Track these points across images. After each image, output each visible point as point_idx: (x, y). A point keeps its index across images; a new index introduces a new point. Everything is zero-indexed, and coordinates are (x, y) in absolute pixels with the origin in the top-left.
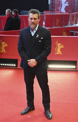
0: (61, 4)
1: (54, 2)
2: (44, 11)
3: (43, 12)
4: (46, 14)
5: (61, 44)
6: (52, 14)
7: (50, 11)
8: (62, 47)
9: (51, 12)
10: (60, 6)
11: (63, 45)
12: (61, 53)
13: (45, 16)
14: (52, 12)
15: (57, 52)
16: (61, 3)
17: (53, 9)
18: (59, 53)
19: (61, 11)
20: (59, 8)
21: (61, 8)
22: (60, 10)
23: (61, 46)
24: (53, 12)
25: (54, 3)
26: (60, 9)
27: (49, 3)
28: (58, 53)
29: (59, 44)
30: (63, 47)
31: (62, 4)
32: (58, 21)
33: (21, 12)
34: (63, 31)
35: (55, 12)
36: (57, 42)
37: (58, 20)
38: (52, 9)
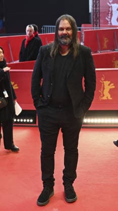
0: (110, 12)
1: (98, 8)
2: (83, 25)
3: (81, 26)
4: (85, 29)
5: (109, 82)
6: (95, 29)
7: (92, 25)
8: (112, 86)
9: (93, 27)
10: (110, 15)
11: (112, 84)
12: (110, 98)
13: (83, 33)
14: (95, 25)
15: (103, 96)
16: (110, 10)
17: (98, 21)
18: (107, 97)
19: (111, 23)
20: (107, 18)
21: (111, 19)
22: (109, 23)
23: (109, 85)
24: (97, 26)
25: (99, 10)
26: (109, 20)
27: (90, 11)
28: (104, 98)
29: (107, 82)
30: (114, 87)
31: (112, 11)
32: (106, 41)
33: (42, 29)
34: (114, 59)
35: (101, 25)
36: (103, 79)
37: (105, 39)
38: (95, 20)
